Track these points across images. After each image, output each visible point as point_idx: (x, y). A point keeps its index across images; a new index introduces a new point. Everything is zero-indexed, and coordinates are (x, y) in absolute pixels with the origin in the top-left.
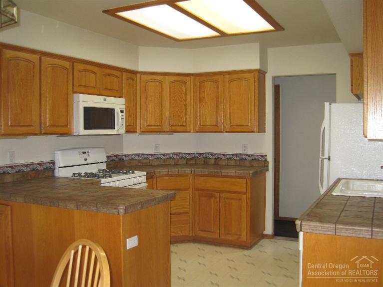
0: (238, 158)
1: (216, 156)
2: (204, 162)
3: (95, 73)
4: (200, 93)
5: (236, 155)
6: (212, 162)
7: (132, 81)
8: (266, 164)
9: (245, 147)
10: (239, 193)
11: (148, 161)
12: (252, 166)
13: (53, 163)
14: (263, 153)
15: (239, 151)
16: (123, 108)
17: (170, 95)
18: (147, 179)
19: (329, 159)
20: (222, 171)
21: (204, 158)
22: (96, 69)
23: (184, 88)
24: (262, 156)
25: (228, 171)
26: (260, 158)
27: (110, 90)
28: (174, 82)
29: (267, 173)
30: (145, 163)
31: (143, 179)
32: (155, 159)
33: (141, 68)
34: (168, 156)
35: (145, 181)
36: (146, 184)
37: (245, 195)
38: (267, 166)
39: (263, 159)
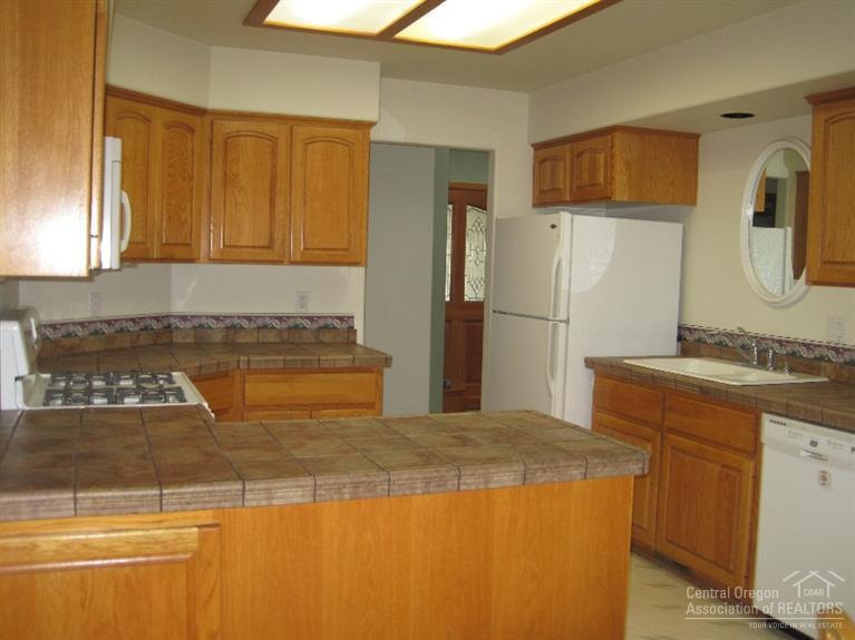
0: (284, 326)
1: (228, 322)
2: (196, 336)
4: (225, 162)
5: (280, 319)
6: (218, 337)
8: (351, 338)
9: (303, 299)
11: (76, 341)
12: (320, 342)
14: (343, 311)
15: (288, 307)
19: (567, 321)
20: (322, 358)
21: (195, 328)
24: (341, 319)
26: (337, 324)
28: (173, 126)
30: (72, 348)
37: (373, 411)
38: (355, 342)
39: (345, 325)
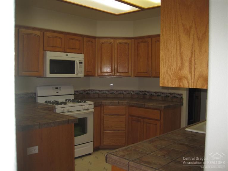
0: (164, 95)
3: (61, 38)
4: (137, 50)
5: (163, 93)
7: (91, 43)
8: (182, 101)
10: (156, 120)
11: (106, 95)
12: (172, 101)
13: (35, 94)
16: (82, 60)
17: (118, 52)
18: (94, 107)
20: (145, 104)
22: (61, 36)
23: (127, 47)
25: (149, 104)
26: (178, 96)
27: (72, 49)
28: (121, 43)
29: (182, 106)
30: (104, 96)
31: (92, 106)
32: (110, 93)
33: (98, 35)
34: (119, 92)
35: (93, 108)
36: (93, 110)
37: (159, 122)
38: (182, 102)
39: (180, 97)
